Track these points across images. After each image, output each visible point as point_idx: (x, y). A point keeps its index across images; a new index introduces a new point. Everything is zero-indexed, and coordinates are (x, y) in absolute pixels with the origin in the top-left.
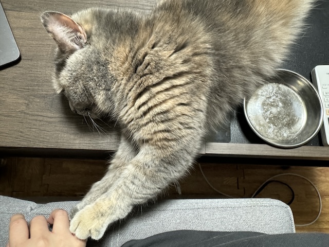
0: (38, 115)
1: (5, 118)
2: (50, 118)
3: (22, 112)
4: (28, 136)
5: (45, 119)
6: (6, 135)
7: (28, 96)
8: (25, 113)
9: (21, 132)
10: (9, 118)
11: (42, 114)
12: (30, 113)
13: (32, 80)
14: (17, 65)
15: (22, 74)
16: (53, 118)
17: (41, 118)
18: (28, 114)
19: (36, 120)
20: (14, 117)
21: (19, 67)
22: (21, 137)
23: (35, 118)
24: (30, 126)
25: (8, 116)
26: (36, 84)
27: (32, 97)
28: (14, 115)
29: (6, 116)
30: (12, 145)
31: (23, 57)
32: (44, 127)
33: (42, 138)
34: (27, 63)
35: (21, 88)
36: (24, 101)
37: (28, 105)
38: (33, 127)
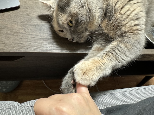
0: (32, 35)
1: (9, 36)
2: (40, 36)
3: (21, 33)
4: (25, 46)
5: (37, 37)
6: (9, 45)
7: (25, 25)
8: (23, 33)
9: (21, 44)
10: (11, 36)
11: (34, 34)
12: (27, 33)
13: (27, 18)
14: (17, 10)
15: (21, 14)
16: (42, 36)
17: (34, 36)
18: (25, 34)
19: (31, 37)
20: (15, 35)
21: (19, 11)
22: (21, 46)
23: (30, 36)
24: (27, 41)
25: (12, 35)
26: (29, 19)
27: (28, 26)
28: (15, 34)
29: (10, 35)
30: (14, 51)
31: (21, 7)
32: (37, 41)
33: (35, 47)
34: (24, 9)
35: (20, 21)
36: (22, 27)
37: (25, 29)
38: (29, 41)
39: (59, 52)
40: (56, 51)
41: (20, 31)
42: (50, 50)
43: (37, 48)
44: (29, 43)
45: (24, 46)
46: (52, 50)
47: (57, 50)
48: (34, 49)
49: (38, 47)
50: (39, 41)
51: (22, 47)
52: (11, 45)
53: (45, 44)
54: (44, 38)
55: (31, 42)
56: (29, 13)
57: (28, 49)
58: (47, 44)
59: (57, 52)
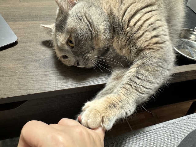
0: (34, 72)
1: (6, 78)
2: (45, 72)
3: (20, 72)
4: (27, 87)
5: (40, 73)
6: (7, 89)
7: (25, 61)
8: (23, 72)
9: (21, 85)
10: (9, 78)
11: (38, 71)
12: (28, 71)
13: (27, 53)
14: (15, 46)
15: (19, 50)
16: (47, 72)
17: (37, 74)
18: (25, 72)
19: (34, 75)
20: (13, 76)
21: (17, 47)
22: (21, 88)
23: (32, 74)
25: (9, 76)
26: (30, 54)
27: (28, 62)
30: (13, 96)
31: (19, 42)
32: (41, 79)
33: (39, 86)
34: (23, 44)
35: (19, 58)
36: (22, 65)
37: (25, 67)
38: (31, 80)
39: (70, 88)
40: (66, 87)
41: (20, 70)
42: (59, 87)
43: (41, 87)
44: (31, 83)
45: (25, 87)
46: (60, 87)
47: (67, 85)
48: (39, 89)
49: (43, 86)
50: (44, 79)
51: (23, 89)
52: (9, 88)
53: (51, 80)
54: (49, 74)
55: (34, 80)
56: (30, 47)
57: (31, 90)
58: (54, 80)
59: (68, 88)
